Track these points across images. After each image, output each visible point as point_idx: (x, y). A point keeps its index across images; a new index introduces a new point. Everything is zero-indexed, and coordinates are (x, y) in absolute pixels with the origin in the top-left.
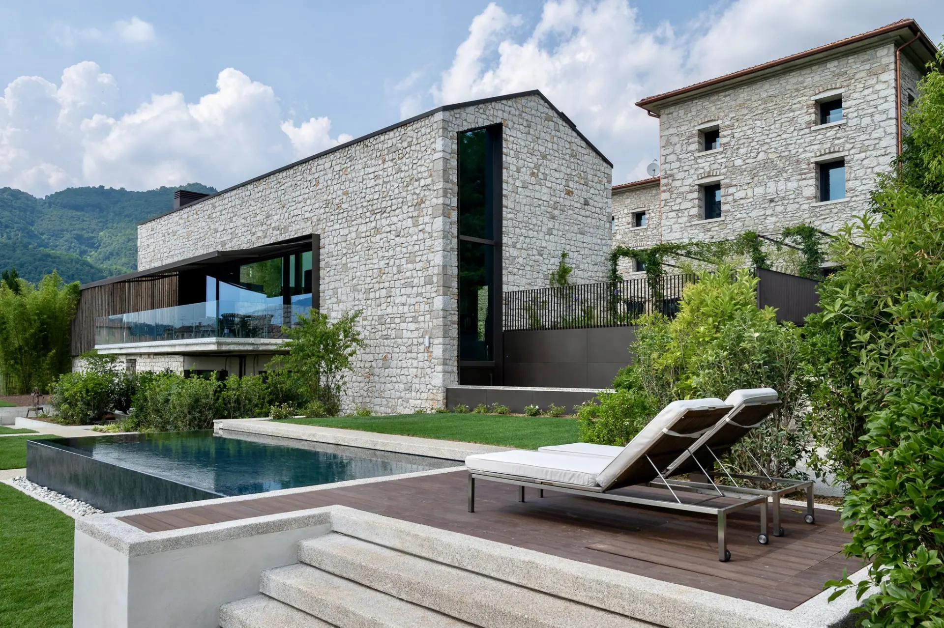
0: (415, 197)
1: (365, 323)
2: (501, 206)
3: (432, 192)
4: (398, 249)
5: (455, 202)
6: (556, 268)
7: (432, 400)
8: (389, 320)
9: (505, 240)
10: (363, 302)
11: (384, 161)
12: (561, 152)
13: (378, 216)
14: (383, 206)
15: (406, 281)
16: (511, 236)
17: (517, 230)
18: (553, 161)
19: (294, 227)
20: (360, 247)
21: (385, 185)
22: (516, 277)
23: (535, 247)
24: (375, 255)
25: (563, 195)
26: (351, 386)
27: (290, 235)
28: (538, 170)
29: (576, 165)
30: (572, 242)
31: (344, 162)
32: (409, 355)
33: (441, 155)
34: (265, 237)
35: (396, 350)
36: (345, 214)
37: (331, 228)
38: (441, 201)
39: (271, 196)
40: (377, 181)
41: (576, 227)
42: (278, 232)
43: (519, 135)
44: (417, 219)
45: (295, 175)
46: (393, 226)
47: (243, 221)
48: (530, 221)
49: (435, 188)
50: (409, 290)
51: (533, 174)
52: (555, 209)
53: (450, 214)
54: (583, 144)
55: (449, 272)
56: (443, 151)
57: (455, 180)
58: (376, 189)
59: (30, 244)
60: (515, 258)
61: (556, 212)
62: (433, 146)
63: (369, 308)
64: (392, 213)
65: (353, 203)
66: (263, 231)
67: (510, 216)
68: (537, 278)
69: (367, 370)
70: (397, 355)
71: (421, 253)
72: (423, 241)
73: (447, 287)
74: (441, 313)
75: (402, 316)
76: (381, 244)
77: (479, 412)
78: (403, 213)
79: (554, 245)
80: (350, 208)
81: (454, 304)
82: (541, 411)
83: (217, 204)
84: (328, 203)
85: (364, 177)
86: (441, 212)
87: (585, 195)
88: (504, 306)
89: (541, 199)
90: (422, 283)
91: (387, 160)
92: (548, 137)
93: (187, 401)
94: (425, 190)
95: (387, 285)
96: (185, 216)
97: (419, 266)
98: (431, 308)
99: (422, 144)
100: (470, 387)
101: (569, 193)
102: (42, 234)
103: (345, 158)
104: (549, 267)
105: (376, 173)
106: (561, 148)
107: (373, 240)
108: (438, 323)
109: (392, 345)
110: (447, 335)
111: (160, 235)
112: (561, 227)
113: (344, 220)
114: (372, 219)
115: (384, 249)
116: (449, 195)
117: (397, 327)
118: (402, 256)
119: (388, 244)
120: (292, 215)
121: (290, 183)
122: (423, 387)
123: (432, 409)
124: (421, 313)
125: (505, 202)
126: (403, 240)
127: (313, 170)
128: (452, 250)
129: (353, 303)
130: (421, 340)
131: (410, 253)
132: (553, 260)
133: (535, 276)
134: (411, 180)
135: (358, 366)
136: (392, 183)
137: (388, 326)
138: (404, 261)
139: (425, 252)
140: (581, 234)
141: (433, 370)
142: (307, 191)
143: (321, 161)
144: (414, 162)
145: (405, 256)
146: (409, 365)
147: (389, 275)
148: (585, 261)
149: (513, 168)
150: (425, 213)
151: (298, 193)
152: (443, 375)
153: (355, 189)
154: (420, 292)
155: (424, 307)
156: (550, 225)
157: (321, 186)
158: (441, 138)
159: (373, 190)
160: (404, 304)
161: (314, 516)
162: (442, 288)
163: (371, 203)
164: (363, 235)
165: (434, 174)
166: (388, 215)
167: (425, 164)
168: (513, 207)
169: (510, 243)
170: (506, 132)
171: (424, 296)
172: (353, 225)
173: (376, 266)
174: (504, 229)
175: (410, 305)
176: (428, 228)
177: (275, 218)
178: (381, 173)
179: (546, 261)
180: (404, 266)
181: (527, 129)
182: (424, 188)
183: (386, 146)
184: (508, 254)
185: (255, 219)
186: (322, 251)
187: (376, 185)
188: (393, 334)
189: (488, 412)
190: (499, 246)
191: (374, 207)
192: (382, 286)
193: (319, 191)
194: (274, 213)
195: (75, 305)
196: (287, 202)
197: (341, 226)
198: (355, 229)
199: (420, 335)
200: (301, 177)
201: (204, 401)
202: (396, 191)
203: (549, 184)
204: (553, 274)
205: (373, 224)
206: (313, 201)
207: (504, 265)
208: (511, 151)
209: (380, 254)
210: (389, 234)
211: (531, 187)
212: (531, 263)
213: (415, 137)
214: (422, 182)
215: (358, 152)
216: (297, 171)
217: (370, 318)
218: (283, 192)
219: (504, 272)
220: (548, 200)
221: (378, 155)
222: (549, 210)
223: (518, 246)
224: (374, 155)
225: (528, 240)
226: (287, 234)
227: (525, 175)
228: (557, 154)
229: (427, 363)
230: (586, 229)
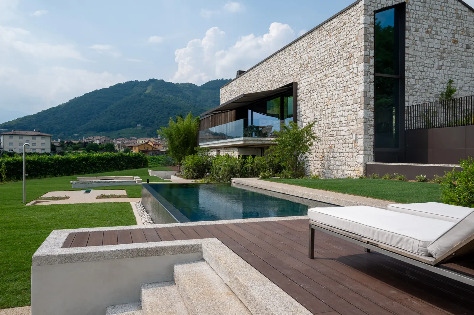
0: (348, 53)
1: (320, 128)
2: (404, 53)
3: (357, 49)
4: (338, 85)
5: (372, 53)
6: (445, 90)
7: (357, 171)
8: (333, 126)
9: (407, 74)
10: (319, 116)
11: (330, 36)
12: (448, 16)
13: (327, 68)
14: (330, 62)
15: (342, 103)
16: (412, 71)
17: (416, 68)
18: (443, 22)
19: (285, 80)
20: (317, 86)
21: (331, 50)
22: (415, 97)
23: (428, 78)
24: (325, 90)
25: (450, 43)
26: (313, 163)
27: (283, 85)
28: (432, 29)
29: (460, 23)
30: (456, 74)
31: (309, 41)
32: (344, 145)
33: (363, 26)
34: (272, 87)
35: (337, 142)
36: (310, 70)
37: (303, 78)
38: (363, 53)
39: (274, 66)
40: (327, 48)
41: (460, 64)
42: (278, 84)
43: (417, 8)
44: (348, 66)
45: (285, 53)
46: (335, 72)
47: (262, 80)
48: (425, 62)
49: (359, 47)
50: (344, 108)
51: (427, 32)
52: (444, 52)
53: (369, 60)
54: (466, 9)
55: (368, 95)
56: (364, 23)
57: (373, 40)
58: (326, 53)
59: (196, 105)
60: (414, 85)
61: (445, 55)
62: (358, 22)
63: (323, 120)
64: (335, 65)
65: (314, 62)
66: (271, 84)
67: (410, 59)
68: (431, 97)
69: (321, 154)
70: (337, 145)
71: (351, 86)
72: (352, 79)
73: (366, 104)
74: (363, 120)
75: (340, 123)
76: (329, 84)
77: (386, 179)
78: (341, 64)
79: (443, 76)
80: (312, 66)
81: (372, 114)
82: (428, 179)
83: (251, 74)
84: (301, 65)
85: (320, 47)
86: (363, 60)
87: (467, 42)
88: (406, 115)
89: (433, 47)
90: (352, 103)
91: (332, 35)
92: (439, 8)
93: (228, 169)
94: (353, 49)
95: (332, 106)
96: (238, 82)
97: (349, 94)
98: (357, 117)
99: (352, 22)
100: (381, 164)
101: (455, 42)
102: (200, 101)
103: (310, 39)
104: (439, 89)
105: (326, 44)
106: (449, 14)
107: (325, 82)
108: (361, 126)
109: (335, 140)
110: (367, 133)
111: (229, 92)
112: (449, 64)
113: (309, 73)
114: (324, 70)
115: (330, 86)
116: (368, 50)
117: (338, 130)
118: (340, 89)
119: (332, 83)
120: (284, 74)
121: (283, 58)
122: (352, 163)
123: (357, 176)
124: (351, 121)
125: (407, 51)
126: (341, 79)
127: (294, 48)
128: (370, 82)
129: (314, 118)
130: (351, 136)
131: (345, 87)
132: (442, 85)
133: (428, 96)
134: (345, 44)
135: (316, 152)
136: (335, 48)
137: (332, 129)
138: (341, 91)
139: (353, 85)
140: (463, 67)
141: (358, 153)
142: (291, 60)
143: (298, 43)
144: (347, 33)
145: (342, 88)
146: (344, 151)
147: (333, 100)
148: (467, 85)
149: (413, 29)
150: (353, 62)
151: (287, 62)
152: (364, 157)
153: (315, 55)
154: (350, 108)
155: (353, 117)
156: (440, 63)
157: (298, 56)
158: (363, 16)
159: (324, 54)
160: (341, 116)
161: (187, 246)
162: (363, 105)
163: (323, 61)
164: (319, 80)
165: (359, 38)
166: (333, 66)
167: (353, 33)
168: (412, 53)
169: (410, 76)
170: (408, 7)
171: (353, 110)
172: (314, 75)
173: (326, 96)
174: (406, 68)
175: (345, 117)
176: (355, 71)
177: (276, 77)
178: (328, 43)
179: (437, 86)
180: (341, 94)
181: (424, 4)
182: (353, 48)
183: (331, 27)
184: (409, 83)
185: (268, 79)
186: (299, 91)
187: (326, 51)
188: (335, 133)
189: (391, 179)
190: (402, 78)
191: (325, 63)
192: (329, 107)
193: (297, 59)
194: (276, 74)
195: (198, 127)
196: (281, 67)
197: (308, 76)
198: (314, 77)
199: (350, 133)
200: (288, 53)
201: (235, 169)
202: (337, 52)
203: (440, 38)
204: (442, 94)
205: (325, 73)
206: (294, 65)
207: (406, 89)
208: (412, 19)
209: (328, 89)
210: (333, 77)
211: (426, 40)
212: (426, 88)
213: (348, 18)
214: (352, 44)
215: (316, 34)
216: (286, 50)
217: (323, 125)
218: (280, 62)
219: (406, 94)
220: (439, 47)
221: (327, 33)
222: (440, 54)
223: (416, 78)
224: (325, 34)
225: (423, 74)
226: (282, 84)
227: (422, 33)
228: (446, 18)
229: (355, 149)
230: (468, 64)
